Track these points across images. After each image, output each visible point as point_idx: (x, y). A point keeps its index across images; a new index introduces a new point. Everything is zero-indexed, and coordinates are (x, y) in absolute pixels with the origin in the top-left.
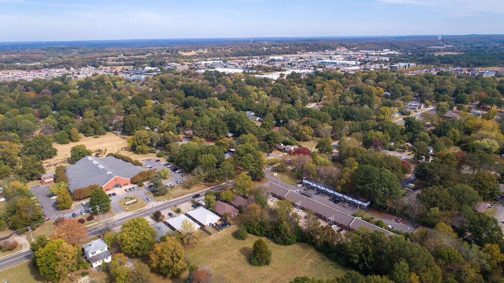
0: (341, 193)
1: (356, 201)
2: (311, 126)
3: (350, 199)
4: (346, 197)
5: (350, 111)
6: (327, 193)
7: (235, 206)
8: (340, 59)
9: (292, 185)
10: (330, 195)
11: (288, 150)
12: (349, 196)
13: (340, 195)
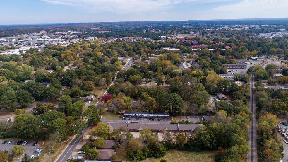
0: (153, 114)
1: (163, 115)
2: (92, 81)
3: (159, 115)
4: (157, 115)
5: (104, 67)
6: (144, 117)
7: (110, 149)
8: (48, 38)
9: (118, 119)
10: (145, 117)
11: (90, 99)
12: (158, 114)
13: (153, 115)
